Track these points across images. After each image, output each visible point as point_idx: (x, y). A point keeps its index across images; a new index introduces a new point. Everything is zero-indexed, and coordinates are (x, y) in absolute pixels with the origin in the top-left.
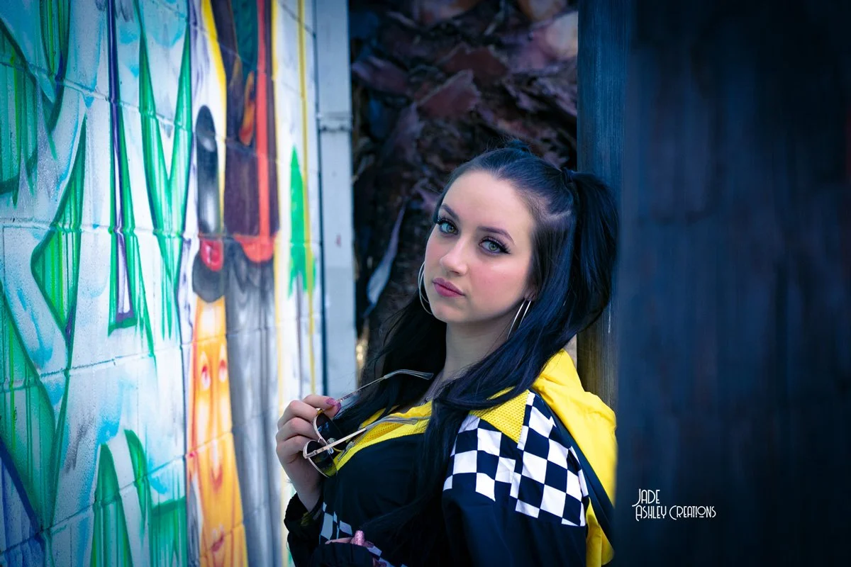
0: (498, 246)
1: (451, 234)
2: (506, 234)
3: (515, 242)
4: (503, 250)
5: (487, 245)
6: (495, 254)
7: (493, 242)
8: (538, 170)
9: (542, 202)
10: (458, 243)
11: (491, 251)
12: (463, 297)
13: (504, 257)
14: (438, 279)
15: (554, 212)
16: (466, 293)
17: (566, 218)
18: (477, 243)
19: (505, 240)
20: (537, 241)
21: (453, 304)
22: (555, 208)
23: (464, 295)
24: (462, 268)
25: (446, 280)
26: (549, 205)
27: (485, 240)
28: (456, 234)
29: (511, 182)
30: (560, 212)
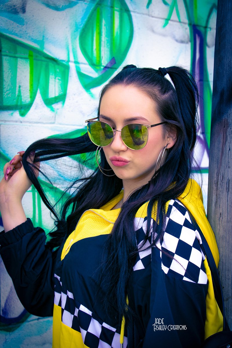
26: (160, 90)
30: (168, 92)
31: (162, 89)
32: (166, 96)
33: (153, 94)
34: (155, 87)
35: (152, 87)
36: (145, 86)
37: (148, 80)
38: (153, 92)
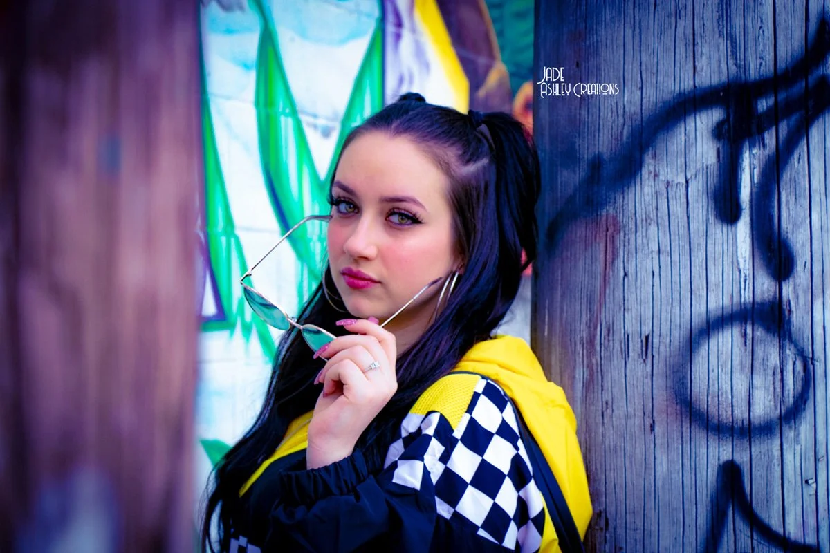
0: (408, 217)
1: (352, 214)
2: (414, 201)
3: (427, 208)
4: (415, 220)
5: (395, 219)
6: (407, 226)
7: (401, 215)
8: (438, 117)
9: (451, 154)
10: (361, 222)
11: (401, 224)
12: (378, 285)
13: (417, 227)
14: (346, 269)
15: (468, 162)
16: (382, 280)
17: (484, 167)
18: (383, 219)
19: (415, 209)
20: (453, 202)
21: (369, 296)
22: (468, 159)
23: (379, 282)
24: (370, 252)
25: (354, 268)
26: (460, 155)
27: (391, 213)
28: (357, 213)
29: (409, 137)
30: (475, 161)
31: (464, 153)
32: (472, 168)
33: (444, 162)
34: (451, 148)
35: (445, 147)
36: (431, 143)
37: (439, 131)
38: (446, 157)
